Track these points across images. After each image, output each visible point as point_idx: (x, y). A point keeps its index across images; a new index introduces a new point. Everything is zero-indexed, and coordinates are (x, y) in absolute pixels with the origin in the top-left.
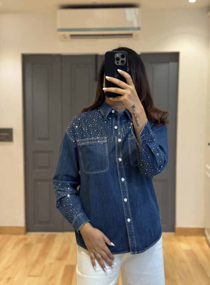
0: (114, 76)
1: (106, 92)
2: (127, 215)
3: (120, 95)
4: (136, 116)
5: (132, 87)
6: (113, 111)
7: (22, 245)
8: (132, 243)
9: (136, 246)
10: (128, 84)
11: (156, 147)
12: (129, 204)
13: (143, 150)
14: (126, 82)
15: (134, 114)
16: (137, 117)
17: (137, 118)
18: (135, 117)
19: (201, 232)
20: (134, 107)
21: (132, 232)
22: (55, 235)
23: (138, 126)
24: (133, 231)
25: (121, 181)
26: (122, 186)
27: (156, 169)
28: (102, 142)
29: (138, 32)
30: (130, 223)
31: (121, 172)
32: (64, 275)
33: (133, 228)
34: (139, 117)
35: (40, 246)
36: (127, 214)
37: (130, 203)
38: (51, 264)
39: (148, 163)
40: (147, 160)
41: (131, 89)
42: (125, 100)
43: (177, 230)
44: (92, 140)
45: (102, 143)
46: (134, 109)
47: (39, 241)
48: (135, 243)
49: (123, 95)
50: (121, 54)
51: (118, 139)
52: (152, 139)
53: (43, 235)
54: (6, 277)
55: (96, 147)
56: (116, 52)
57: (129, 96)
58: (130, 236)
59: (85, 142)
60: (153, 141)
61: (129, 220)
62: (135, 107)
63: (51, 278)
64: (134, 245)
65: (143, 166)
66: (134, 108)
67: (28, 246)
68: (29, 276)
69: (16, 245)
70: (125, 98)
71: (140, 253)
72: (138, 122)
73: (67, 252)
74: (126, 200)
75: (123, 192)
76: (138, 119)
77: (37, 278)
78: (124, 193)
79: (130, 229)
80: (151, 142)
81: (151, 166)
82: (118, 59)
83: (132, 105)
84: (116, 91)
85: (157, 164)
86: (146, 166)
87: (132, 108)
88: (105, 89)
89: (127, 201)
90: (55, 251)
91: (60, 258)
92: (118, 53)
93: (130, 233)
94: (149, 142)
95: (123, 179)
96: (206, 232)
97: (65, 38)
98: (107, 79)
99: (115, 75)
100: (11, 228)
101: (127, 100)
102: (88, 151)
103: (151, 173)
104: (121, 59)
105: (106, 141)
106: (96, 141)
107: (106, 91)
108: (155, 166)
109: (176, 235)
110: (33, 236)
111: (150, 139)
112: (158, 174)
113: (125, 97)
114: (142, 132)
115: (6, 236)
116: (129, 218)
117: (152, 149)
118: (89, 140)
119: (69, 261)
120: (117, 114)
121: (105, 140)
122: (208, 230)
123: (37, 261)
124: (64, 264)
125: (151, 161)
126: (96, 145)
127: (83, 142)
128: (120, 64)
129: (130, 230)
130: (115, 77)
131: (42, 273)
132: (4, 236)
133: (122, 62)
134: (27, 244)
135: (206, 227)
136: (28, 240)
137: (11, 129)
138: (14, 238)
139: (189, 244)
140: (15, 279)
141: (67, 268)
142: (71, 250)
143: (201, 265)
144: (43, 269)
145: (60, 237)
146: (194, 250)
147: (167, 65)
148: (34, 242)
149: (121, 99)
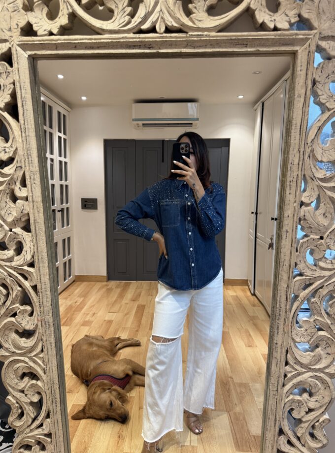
6: (185, 183)
7: (104, 290)
8: (194, 282)
9: (197, 284)
10: (191, 168)
11: (212, 214)
12: (193, 253)
13: (202, 215)
15: (194, 190)
18: (195, 192)
19: (245, 283)
20: (194, 184)
22: (130, 283)
23: (198, 198)
24: (196, 273)
25: (189, 235)
26: (189, 239)
27: (214, 230)
28: (176, 203)
29: (197, 122)
30: (194, 267)
31: (189, 227)
32: (137, 312)
33: (196, 271)
34: (198, 192)
35: (119, 290)
36: (192, 260)
37: (195, 251)
38: (127, 304)
41: (192, 171)
42: (187, 180)
46: (194, 186)
47: (117, 287)
49: (186, 176)
51: (188, 203)
54: (91, 313)
55: (171, 207)
57: (191, 177)
58: (193, 277)
59: (163, 202)
60: (210, 209)
61: (193, 265)
63: (126, 314)
64: (195, 284)
67: (109, 291)
68: (109, 312)
69: (99, 289)
72: (197, 195)
74: (191, 249)
75: (190, 243)
76: (197, 193)
77: (115, 314)
79: (193, 271)
82: (183, 149)
84: (181, 173)
88: (173, 171)
90: (130, 294)
91: (134, 300)
93: (193, 274)
94: (206, 209)
95: (190, 233)
97: (138, 126)
98: (174, 163)
100: (96, 277)
101: (189, 180)
104: (185, 149)
106: (171, 202)
108: (213, 228)
110: (113, 283)
111: (208, 207)
113: (188, 177)
115: (92, 283)
116: (194, 263)
117: (209, 214)
118: (167, 201)
119: (141, 301)
121: (178, 202)
123: (116, 301)
124: (136, 305)
126: (171, 205)
127: (161, 202)
128: (184, 152)
131: (119, 310)
132: (90, 282)
133: (186, 151)
134: (108, 289)
135: (249, 279)
136: (109, 286)
137: (96, 199)
138: (99, 285)
139: (235, 292)
140: (99, 315)
141: (139, 307)
142: (142, 294)
143: (244, 307)
144: (121, 307)
145: (134, 284)
146: (239, 296)
147: (220, 149)
148: (114, 287)
149: (185, 179)
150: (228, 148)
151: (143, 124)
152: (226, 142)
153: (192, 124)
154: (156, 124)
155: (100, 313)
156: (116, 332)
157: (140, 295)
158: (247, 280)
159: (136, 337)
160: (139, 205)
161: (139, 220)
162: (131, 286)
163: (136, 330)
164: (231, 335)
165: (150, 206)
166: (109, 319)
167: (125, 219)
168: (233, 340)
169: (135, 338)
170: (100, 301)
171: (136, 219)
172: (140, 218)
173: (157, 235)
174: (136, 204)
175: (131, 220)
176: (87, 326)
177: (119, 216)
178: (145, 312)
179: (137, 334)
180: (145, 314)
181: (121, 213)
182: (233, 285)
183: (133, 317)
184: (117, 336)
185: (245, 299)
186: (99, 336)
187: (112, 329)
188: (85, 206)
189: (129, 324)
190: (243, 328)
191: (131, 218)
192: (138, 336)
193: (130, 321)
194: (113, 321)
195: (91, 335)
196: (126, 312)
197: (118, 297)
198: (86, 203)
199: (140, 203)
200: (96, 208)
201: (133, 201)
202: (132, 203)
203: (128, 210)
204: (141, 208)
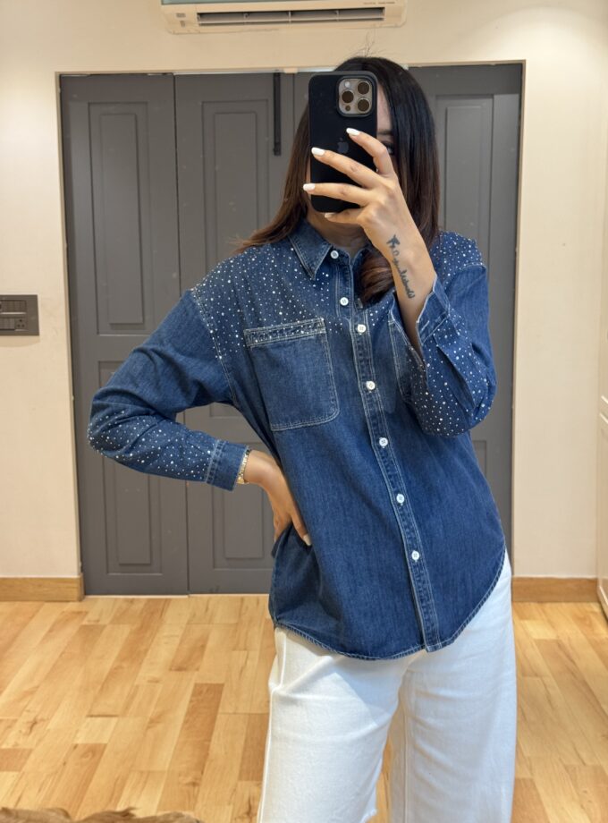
0: (338, 147)
1: (312, 196)
2: (410, 542)
3: (355, 206)
4: (402, 270)
5: (392, 182)
6: (335, 255)
7: (71, 630)
8: (429, 620)
10: (379, 173)
11: (464, 354)
12: (410, 509)
13: (429, 365)
14: (373, 167)
15: (396, 263)
16: (405, 272)
17: (405, 274)
18: (399, 271)
19: (586, 590)
20: (395, 241)
21: (425, 589)
22: (168, 602)
23: (410, 297)
24: (429, 586)
25: (380, 447)
26: (385, 462)
27: (467, 415)
28: (311, 334)
29: (400, 2)
30: (419, 565)
31: (375, 421)
32: (192, 712)
33: (427, 577)
34: (412, 271)
35: (125, 631)
36: (410, 538)
37: (414, 505)
38: (156, 681)
39: (444, 399)
40: (442, 393)
41: (387, 188)
42: (368, 221)
44: (281, 331)
45: (312, 337)
46: (395, 250)
47: (118, 619)
48: (435, 616)
49: (363, 207)
50: (356, 82)
51: (356, 326)
52: (452, 331)
54: (26, 718)
55: (295, 351)
56: (341, 76)
57: (382, 210)
58: (422, 601)
59: (262, 336)
61: (416, 556)
62: (398, 243)
63: (153, 722)
64: (433, 625)
65: (430, 408)
66: (396, 245)
67: (90, 633)
68: (91, 716)
69: (52, 630)
70: (368, 216)
71: (450, 643)
72: (411, 286)
73: (200, 647)
74: (401, 499)
75: (390, 477)
76: (408, 276)
77: (114, 720)
78: (392, 479)
79: (419, 581)
80: (451, 340)
81: (453, 407)
82: (348, 97)
83: (391, 237)
84: (343, 193)
85: (470, 399)
86: (437, 408)
87: (391, 244)
88: (309, 187)
89: (404, 503)
90: (165, 646)
91: (180, 667)
92: (349, 77)
93: (420, 592)
94: (443, 341)
95: (383, 442)
96: (601, 590)
97: (183, 23)
98: (316, 157)
99: (339, 144)
100: (40, 582)
101: (375, 223)
102: (275, 364)
103: (452, 426)
104: (357, 98)
105: (323, 331)
106: (294, 331)
107: (313, 193)
108: (464, 406)
110: (103, 605)
111: (448, 333)
112: (473, 426)
113: (371, 212)
114: (423, 315)
115: (28, 606)
116: (417, 550)
117: (455, 360)
118: (275, 332)
119: (208, 671)
120: (346, 262)
121: (321, 327)
123: (114, 673)
124: (190, 680)
125: (454, 395)
126: (294, 343)
127: (255, 336)
128: (353, 109)
129: (420, 584)
130: (339, 150)
131: (127, 707)
132: (17, 604)
133: (362, 105)
134: (85, 626)
135: (602, 577)
136: (90, 616)
137: (34, 298)
138: (52, 612)
139: (552, 625)
140: (51, 725)
141: (198, 691)
142: (210, 644)
143: (585, 683)
144: (132, 697)
145: (181, 607)
146: (565, 642)
147: (486, 103)
148: (106, 620)
149: (359, 218)
150: (516, 96)
151: (201, 15)
152: (511, 76)
153: (381, 9)
154: (249, 14)
155: (57, 721)
156: (116, 790)
157: (203, 647)
158: (594, 582)
159: (193, 808)
160: (169, 361)
161: (179, 417)
162: (170, 614)
163: (189, 779)
164: (541, 790)
165: (210, 357)
166: (92, 741)
167: (125, 420)
168: (549, 811)
169: (186, 813)
170: (54, 672)
171: (164, 414)
172: (181, 409)
173: (257, 463)
174: (156, 357)
175: (147, 421)
176: (8, 769)
177: (99, 416)
178: (220, 710)
179: (196, 798)
180: (221, 720)
181: (105, 402)
182: (540, 602)
183: (178, 731)
184: (120, 808)
185: (590, 652)
186: (52, 810)
187: (100, 781)
189: (165, 758)
190: (583, 763)
191: (148, 414)
192: (199, 806)
193: (169, 751)
194: (105, 745)
195: (25, 805)
196: (152, 711)
197: (121, 658)
199: (170, 352)
200: (33, 330)
201: (142, 351)
202: (142, 356)
203: (130, 388)
204: (178, 372)
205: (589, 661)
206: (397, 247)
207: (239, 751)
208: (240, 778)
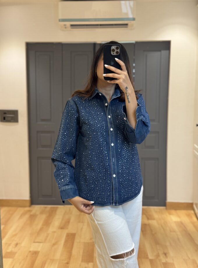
3: (116, 79)
4: (127, 95)
5: (126, 73)
7: (27, 216)
10: (123, 71)
15: (126, 93)
16: (128, 96)
19: (190, 206)
20: (127, 88)
22: (57, 208)
23: (129, 103)
29: (133, 22)
32: (66, 241)
34: (130, 95)
35: (44, 217)
38: (54, 232)
41: (125, 74)
42: (120, 83)
43: (167, 204)
47: (42, 213)
49: (119, 79)
50: (116, 47)
53: (46, 207)
54: (14, 243)
57: (124, 80)
63: (54, 244)
67: (33, 217)
68: (34, 242)
70: (120, 81)
72: (129, 100)
73: (68, 222)
76: (129, 97)
77: (41, 244)
82: (114, 50)
83: (126, 87)
84: (113, 76)
90: (57, 222)
91: (62, 227)
96: (195, 206)
97: (66, 28)
98: (106, 67)
99: (111, 62)
100: (17, 201)
104: (116, 51)
107: (105, 76)
109: (166, 209)
110: (37, 208)
115: (13, 209)
119: (71, 229)
122: (196, 204)
123: (41, 229)
124: (65, 232)
128: (115, 54)
131: (46, 240)
132: (10, 208)
134: (31, 215)
135: (195, 202)
136: (33, 212)
137: (17, 111)
138: (21, 210)
139: (179, 217)
141: (68, 235)
142: (72, 221)
143: (189, 234)
144: (47, 237)
145: (62, 209)
146: (183, 222)
147: (159, 53)
148: (38, 213)
150: (168, 51)
151: (72, 25)
152: (167, 45)
153: (127, 24)
155: (24, 243)
156: (43, 264)
158: (192, 204)
162: (58, 212)
163: (66, 262)
166: (35, 250)
170: (23, 229)
176: (9, 258)
178: (75, 241)
180: (75, 244)
182: (176, 210)
183: (62, 247)
185: (191, 225)
188: (4, 118)
189: (58, 255)
190: (189, 258)
194: (39, 252)
196: (53, 241)
197: (43, 225)
198: (5, 115)
200: (17, 121)
205: (191, 228)
206: (127, 89)
207: (81, 253)
208: (82, 261)
